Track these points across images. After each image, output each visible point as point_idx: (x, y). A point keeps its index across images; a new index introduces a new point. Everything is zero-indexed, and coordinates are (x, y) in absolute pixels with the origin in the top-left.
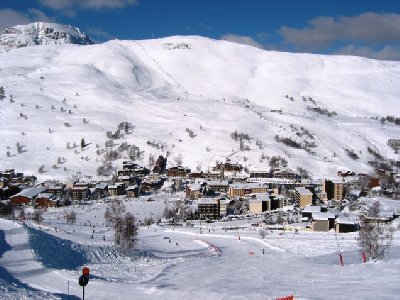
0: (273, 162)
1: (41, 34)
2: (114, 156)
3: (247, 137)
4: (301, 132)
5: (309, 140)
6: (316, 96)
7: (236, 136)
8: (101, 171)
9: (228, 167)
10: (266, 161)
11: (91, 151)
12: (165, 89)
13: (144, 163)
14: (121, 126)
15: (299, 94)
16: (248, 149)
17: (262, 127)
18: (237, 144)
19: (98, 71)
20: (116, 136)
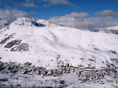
0: (89, 65)
1: (24, 21)
2: (59, 63)
3: (83, 59)
4: (93, 57)
5: (95, 59)
6: (95, 44)
7: (81, 59)
8: (58, 67)
9: (81, 66)
10: (88, 65)
11: (54, 62)
12: (62, 43)
13: (65, 65)
14: (58, 56)
15: (91, 44)
16: (84, 62)
17: (85, 56)
18: (82, 61)
19: (47, 38)
20: (58, 58)
